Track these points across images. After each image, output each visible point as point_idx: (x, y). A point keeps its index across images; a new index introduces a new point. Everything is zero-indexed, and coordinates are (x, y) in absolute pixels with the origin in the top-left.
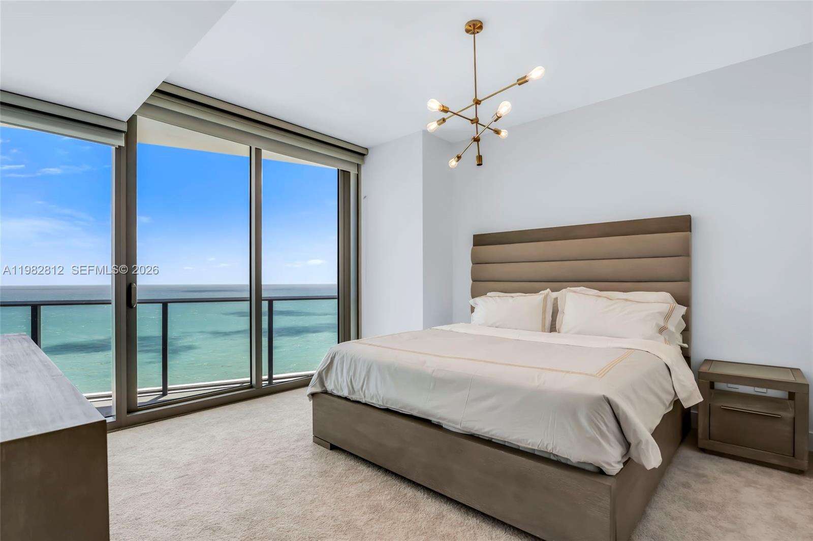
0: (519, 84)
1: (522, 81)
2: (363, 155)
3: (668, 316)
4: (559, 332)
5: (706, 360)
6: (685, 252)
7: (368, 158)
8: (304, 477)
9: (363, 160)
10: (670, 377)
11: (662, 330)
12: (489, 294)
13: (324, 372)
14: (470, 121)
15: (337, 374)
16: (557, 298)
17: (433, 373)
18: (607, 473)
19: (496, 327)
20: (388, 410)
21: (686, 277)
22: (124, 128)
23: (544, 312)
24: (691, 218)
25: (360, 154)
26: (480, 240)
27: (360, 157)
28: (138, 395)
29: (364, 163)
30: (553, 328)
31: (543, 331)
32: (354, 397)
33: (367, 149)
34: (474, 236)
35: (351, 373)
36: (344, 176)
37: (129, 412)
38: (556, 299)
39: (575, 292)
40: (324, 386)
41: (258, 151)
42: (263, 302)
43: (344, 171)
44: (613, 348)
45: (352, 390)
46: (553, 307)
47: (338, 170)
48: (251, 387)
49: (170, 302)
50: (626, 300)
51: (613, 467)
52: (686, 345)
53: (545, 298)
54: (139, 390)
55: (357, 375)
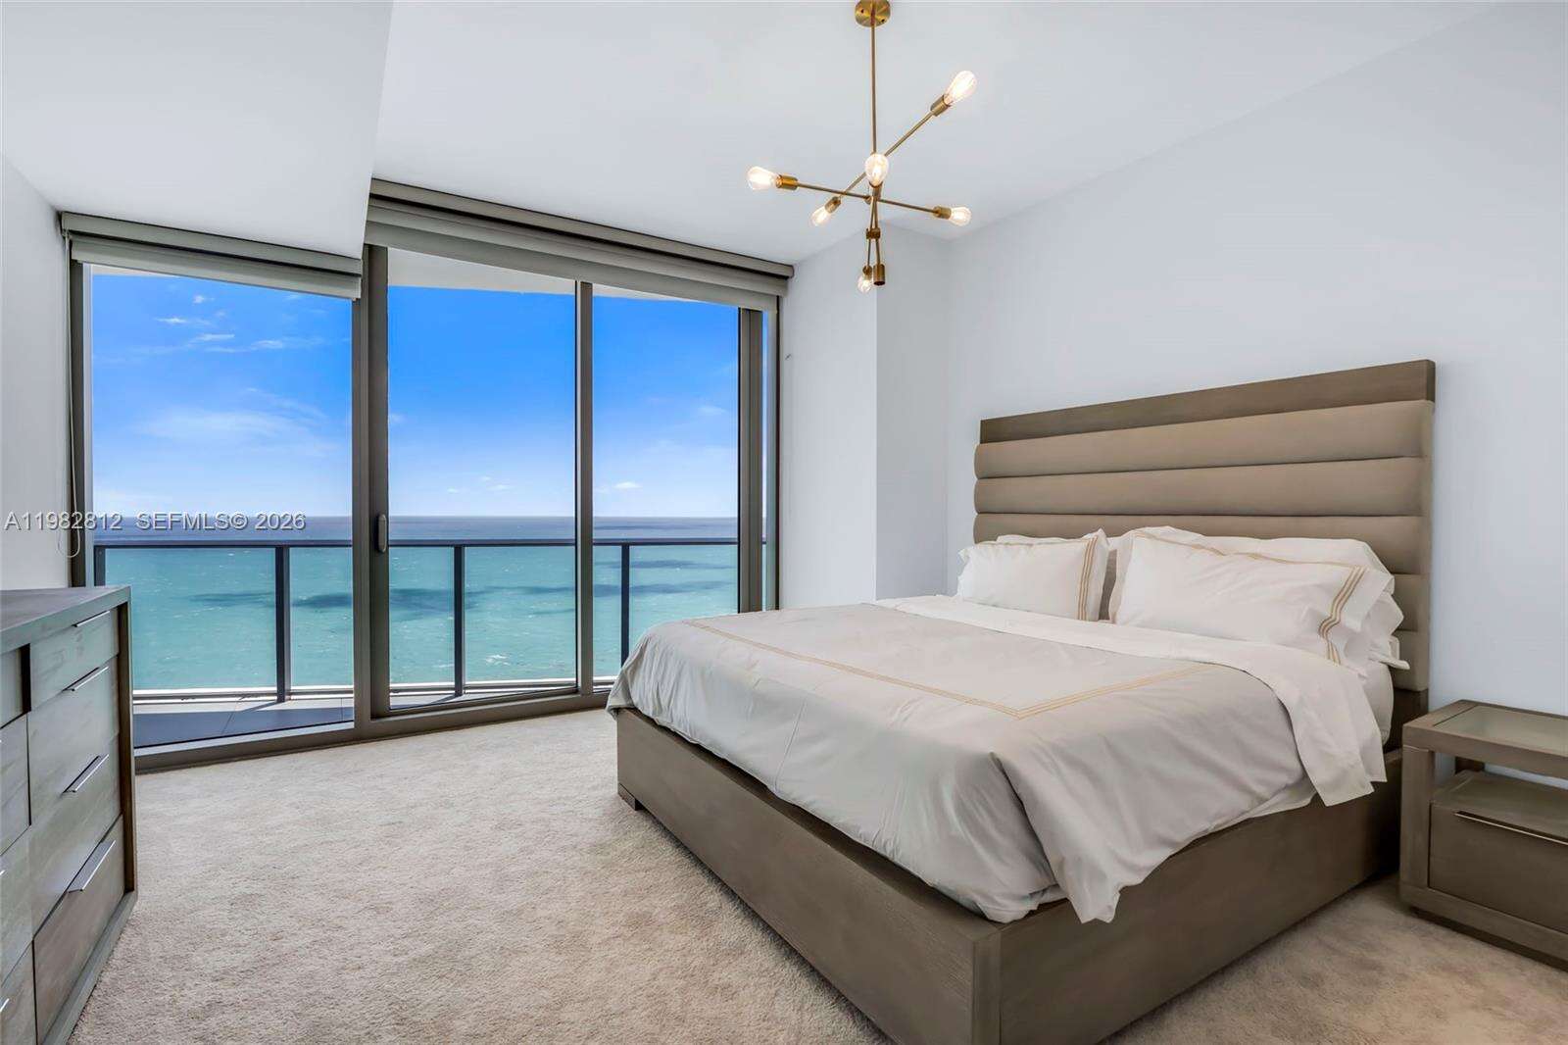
0: (936, 114)
1: (940, 107)
2: (786, 278)
3: (1344, 594)
4: (1114, 622)
5: (1463, 702)
6: (1418, 448)
7: (793, 283)
8: (564, 849)
9: (785, 287)
10: (1288, 731)
11: (1325, 627)
12: (1000, 539)
13: (629, 671)
14: (863, 200)
15: (644, 678)
16: (1116, 551)
17: (756, 685)
18: (988, 916)
19: (994, 606)
20: (699, 749)
21: (1416, 505)
22: (358, 269)
23: (1086, 577)
24: (1434, 368)
25: (778, 277)
26: (993, 431)
27: (781, 282)
28: (391, 694)
29: (786, 294)
30: (1103, 614)
31: (1082, 616)
32: (662, 720)
33: (791, 266)
34: (984, 423)
35: (659, 678)
36: (750, 319)
37: (375, 716)
38: (1114, 553)
39: (1150, 536)
40: (630, 697)
41: (586, 287)
42: (594, 547)
43: (749, 310)
44: (1177, 659)
45: (659, 708)
46: (1108, 568)
47: (739, 309)
48: (576, 691)
49: (468, 546)
50: (1256, 556)
51: (999, 904)
52: (1405, 665)
53: (1091, 549)
54: (392, 685)
55: (666, 682)
